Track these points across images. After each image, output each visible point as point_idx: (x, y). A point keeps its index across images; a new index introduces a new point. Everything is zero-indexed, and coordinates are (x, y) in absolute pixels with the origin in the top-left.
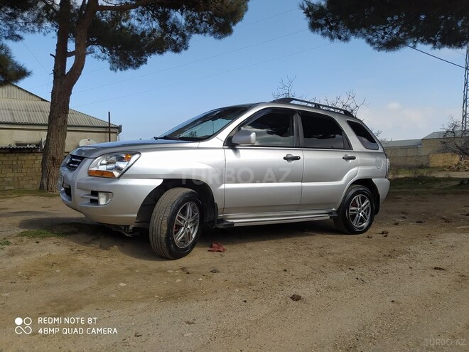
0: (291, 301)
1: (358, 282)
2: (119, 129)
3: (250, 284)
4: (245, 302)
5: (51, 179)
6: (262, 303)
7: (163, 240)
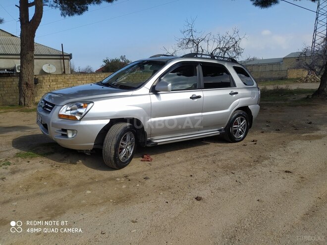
0: (196, 201)
1: (237, 184)
2: (70, 56)
3: (170, 188)
4: (167, 203)
5: (26, 98)
6: (177, 203)
7: (112, 159)
